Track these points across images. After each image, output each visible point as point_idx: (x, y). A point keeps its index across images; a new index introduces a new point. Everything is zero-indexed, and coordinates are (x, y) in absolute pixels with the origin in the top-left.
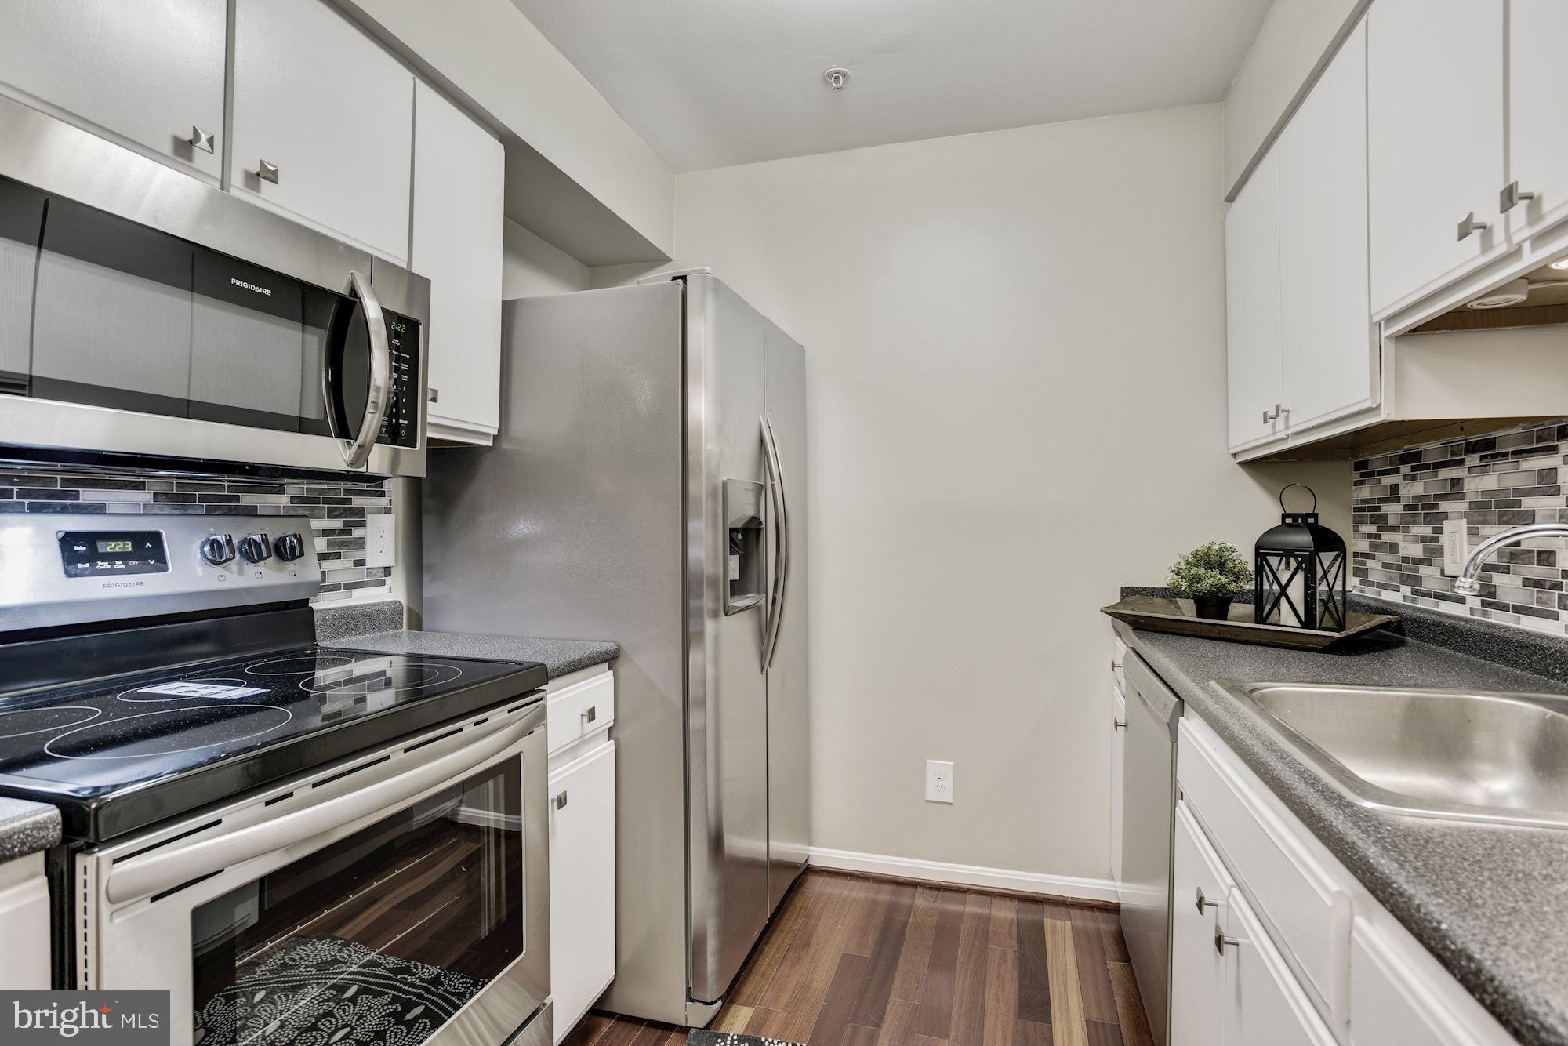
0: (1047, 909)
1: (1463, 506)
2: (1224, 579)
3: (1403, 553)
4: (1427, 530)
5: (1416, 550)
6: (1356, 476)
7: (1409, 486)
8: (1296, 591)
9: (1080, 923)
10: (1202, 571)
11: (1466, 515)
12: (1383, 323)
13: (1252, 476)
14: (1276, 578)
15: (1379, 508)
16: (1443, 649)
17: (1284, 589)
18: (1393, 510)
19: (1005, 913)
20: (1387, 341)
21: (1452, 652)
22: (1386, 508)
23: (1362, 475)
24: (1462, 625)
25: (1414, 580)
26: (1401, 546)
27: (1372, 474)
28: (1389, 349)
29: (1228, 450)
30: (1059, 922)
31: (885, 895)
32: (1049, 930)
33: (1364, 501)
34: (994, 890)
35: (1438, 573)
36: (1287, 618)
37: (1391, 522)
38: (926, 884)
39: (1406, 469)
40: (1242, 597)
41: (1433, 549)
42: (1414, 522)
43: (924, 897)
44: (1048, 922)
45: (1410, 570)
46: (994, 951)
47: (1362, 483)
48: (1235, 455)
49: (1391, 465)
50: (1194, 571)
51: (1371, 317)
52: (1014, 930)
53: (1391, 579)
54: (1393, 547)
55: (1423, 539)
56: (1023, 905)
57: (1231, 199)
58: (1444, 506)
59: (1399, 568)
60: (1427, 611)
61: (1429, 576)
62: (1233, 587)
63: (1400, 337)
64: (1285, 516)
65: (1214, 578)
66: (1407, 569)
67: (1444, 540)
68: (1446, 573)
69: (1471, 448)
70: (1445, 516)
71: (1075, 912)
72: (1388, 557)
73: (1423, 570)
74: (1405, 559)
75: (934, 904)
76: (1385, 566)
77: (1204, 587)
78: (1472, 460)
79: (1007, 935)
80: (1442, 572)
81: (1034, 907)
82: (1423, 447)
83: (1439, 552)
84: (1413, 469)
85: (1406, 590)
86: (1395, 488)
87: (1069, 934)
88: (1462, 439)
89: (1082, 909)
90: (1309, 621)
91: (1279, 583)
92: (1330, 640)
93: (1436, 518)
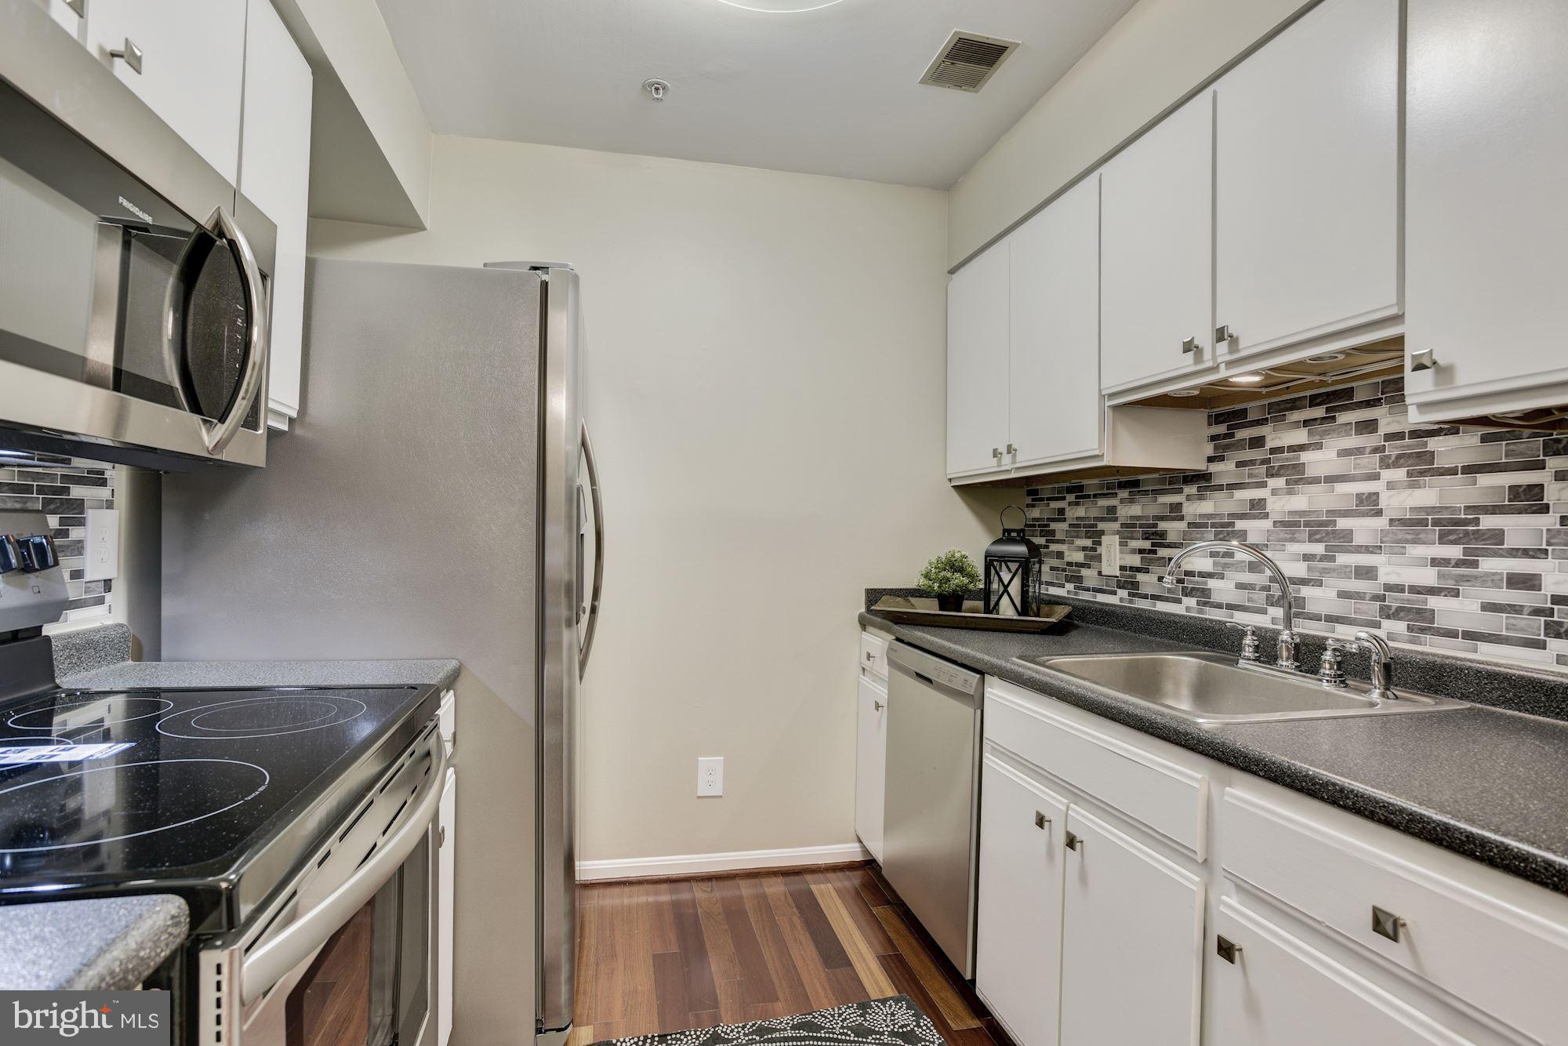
0: (808, 877)
1: (1116, 526)
2: (966, 580)
3: (1067, 559)
4: (1088, 543)
5: (1079, 557)
6: (1029, 500)
7: (1074, 510)
8: (1015, 588)
9: (839, 884)
10: (949, 575)
11: (1118, 532)
12: (1106, 397)
13: (962, 497)
14: (1001, 580)
15: (1048, 526)
16: (1103, 628)
17: (1006, 587)
18: (1060, 528)
19: (775, 888)
20: (1109, 410)
21: (1110, 629)
22: (1053, 526)
23: (1033, 500)
24: (1118, 611)
25: (1077, 579)
26: (1066, 554)
27: (1042, 499)
28: (1109, 414)
29: (946, 475)
30: (822, 886)
31: (665, 896)
32: (817, 893)
33: (1034, 519)
34: (759, 870)
35: (1096, 573)
36: (1007, 610)
37: (1058, 536)
38: (699, 877)
39: (1071, 497)
40: (974, 595)
41: (1093, 556)
42: (1077, 537)
43: (701, 889)
44: (813, 887)
45: (1074, 571)
46: (782, 922)
47: (1033, 506)
48: (950, 480)
49: (1058, 493)
50: (943, 573)
51: (1100, 391)
52: (790, 900)
53: (1057, 579)
54: (1060, 555)
55: (1084, 549)
56: (788, 879)
57: (952, 272)
58: (1101, 526)
59: (1064, 570)
60: (1087, 601)
61: (1089, 575)
62: (971, 586)
63: (1115, 408)
64: (1005, 531)
65: (958, 580)
66: (1071, 571)
67: (1102, 550)
68: (1103, 574)
69: (1122, 485)
70: (1102, 533)
71: (831, 875)
72: (1055, 562)
73: (1084, 572)
74: (1070, 564)
75: (712, 895)
76: (1052, 569)
77: (948, 588)
78: (1124, 494)
79: (786, 905)
80: (1100, 573)
81: (797, 878)
82: (1085, 482)
83: (1099, 558)
84: (1077, 497)
85: (1070, 586)
86: (1061, 511)
87: (834, 894)
88: (1115, 479)
89: (834, 872)
90: (1024, 610)
91: (1003, 583)
92: (1049, 625)
93: (1096, 536)
